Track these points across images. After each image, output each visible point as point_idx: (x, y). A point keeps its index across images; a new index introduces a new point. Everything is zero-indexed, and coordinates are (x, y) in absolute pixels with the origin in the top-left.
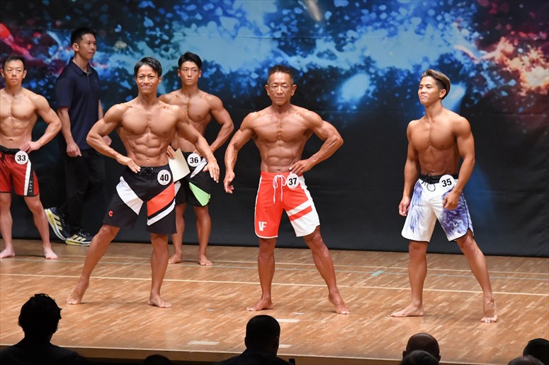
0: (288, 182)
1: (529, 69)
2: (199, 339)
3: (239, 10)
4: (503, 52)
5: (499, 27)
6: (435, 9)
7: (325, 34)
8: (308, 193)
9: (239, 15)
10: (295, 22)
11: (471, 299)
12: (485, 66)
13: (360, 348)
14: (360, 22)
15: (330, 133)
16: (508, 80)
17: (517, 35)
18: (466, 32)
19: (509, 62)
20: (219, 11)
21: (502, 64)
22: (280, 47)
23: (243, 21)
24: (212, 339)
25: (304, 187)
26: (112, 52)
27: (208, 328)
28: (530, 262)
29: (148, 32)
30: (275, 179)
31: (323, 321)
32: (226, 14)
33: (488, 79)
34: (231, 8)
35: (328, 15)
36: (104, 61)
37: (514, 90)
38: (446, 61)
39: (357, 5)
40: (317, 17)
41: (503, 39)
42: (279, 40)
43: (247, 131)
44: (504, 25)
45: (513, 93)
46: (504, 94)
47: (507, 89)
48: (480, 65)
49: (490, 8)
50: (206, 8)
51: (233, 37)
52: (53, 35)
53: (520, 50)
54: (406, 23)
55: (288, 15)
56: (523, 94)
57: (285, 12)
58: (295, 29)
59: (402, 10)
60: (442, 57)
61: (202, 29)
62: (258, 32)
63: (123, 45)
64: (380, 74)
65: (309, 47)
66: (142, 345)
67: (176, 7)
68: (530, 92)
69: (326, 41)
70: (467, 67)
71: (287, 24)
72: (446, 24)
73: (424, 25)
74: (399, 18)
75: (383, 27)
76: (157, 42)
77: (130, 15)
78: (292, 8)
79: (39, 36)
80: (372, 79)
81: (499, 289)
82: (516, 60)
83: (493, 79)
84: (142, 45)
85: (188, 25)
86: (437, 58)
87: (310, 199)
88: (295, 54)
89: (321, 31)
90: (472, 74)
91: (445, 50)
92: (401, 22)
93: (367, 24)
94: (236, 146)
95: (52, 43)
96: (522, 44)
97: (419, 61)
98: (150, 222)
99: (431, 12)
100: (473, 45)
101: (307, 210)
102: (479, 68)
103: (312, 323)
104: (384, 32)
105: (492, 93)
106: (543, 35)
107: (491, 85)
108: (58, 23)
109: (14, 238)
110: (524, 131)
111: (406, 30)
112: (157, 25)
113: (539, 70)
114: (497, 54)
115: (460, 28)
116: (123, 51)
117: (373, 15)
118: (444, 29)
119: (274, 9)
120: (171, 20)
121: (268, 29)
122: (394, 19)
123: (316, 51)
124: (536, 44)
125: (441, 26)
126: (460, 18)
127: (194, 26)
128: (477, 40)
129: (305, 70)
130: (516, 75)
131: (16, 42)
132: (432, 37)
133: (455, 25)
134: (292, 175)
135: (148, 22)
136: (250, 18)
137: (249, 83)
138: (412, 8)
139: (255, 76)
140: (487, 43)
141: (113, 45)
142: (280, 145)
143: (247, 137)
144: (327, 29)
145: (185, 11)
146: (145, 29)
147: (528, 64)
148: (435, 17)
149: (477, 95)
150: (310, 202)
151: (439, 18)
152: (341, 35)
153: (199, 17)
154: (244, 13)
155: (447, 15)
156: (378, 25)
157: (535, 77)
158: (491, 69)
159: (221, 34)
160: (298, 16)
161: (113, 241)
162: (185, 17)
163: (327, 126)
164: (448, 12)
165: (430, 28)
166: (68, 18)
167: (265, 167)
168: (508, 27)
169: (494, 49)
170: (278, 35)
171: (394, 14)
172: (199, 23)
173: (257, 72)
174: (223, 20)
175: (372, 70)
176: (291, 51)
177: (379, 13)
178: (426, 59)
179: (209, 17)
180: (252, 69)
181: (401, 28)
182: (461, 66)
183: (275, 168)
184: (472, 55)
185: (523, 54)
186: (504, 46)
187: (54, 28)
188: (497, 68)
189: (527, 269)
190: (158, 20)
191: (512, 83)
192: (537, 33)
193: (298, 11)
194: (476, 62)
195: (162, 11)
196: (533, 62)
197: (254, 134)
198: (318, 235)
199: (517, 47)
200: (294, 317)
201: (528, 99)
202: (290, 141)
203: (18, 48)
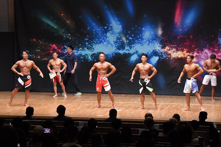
0: (104, 79)
1: (173, 53)
2: (99, 115)
3: (108, 40)
4: (167, 49)
5: (166, 44)
6: (152, 40)
7: (127, 45)
8: (108, 81)
9: (108, 41)
10: (120, 43)
11: (160, 105)
12: (163, 52)
13: (136, 116)
14: (135, 43)
15: (113, 68)
16: (168, 55)
17: (170, 45)
18: (159, 45)
19: (168, 51)
20: (103, 41)
21: (167, 52)
22: (117, 48)
23: (109, 43)
24: (102, 115)
25: (107, 80)
26: (79, 50)
27: (101, 112)
28: (173, 96)
29: (87, 46)
30: (101, 78)
31: (127, 110)
32: (105, 41)
33: (164, 55)
34: (106, 40)
35: (128, 41)
36: (77, 52)
37: (170, 58)
38: (154, 51)
39: (134, 39)
40: (125, 42)
41: (167, 46)
42: (117, 47)
43: (95, 67)
44: (167, 43)
45: (169, 58)
46: (167, 59)
47: (168, 57)
48: (162, 52)
49: (164, 39)
50: (100, 40)
51: (107, 46)
52: (66, 47)
53: (171, 49)
54: (145, 43)
55: (119, 41)
56: (172, 59)
57: (118, 41)
58: (120, 44)
59: (144, 40)
60: (154, 50)
61: (99, 45)
62: (112, 45)
63: (81, 49)
64: (140, 54)
65: (123, 48)
66: (87, 116)
67: (93, 40)
68: (173, 58)
69: (127, 47)
70: (159, 53)
71: (119, 43)
72: (154, 43)
73: (149, 43)
74: (144, 42)
75: (140, 44)
76: (89, 48)
77: (83, 42)
78: (120, 40)
79: (63, 47)
80: (138, 56)
81: (166, 103)
82: (170, 51)
83: (165, 55)
84: (85, 49)
85: (96, 44)
86: (152, 51)
87: (109, 83)
88: (120, 50)
89: (126, 45)
90: (160, 54)
91: (154, 49)
92: (144, 43)
93: (137, 43)
94: (92, 70)
95: (65, 48)
96: (171, 47)
97: (148, 51)
98: (26, 87)
99: (151, 40)
100: (160, 48)
101: (108, 85)
102: (162, 53)
103: (125, 111)
104: (140, 45)
105: (165, 58)
106: (176, 46)
107: (164, 57)
108: (67, 44)
109: (57, 92)
110: (172, 67)
111: (145, 44)
112: (89, 44)
113: (175, 53)
114: (166, 50)
115: (157, 44)
116: (81, 50)
117: (138, 41)
118: (154, 44)
119: (116, 40)
120: (92, 43)
121: (114, 44)
122: (142, 42)
123: (125, 49)
124: (174, 47)
125: (153, 43)
126: (157, 42)
127: (97, 44)
128: (161, 47)
129: (123, 54)
130: (170, 54)
131: (57, 48)
132: (151, 46)
133: (156, 43)
134: (105, 77)
135: (87, 43)
136: (110, 42)
137: (110, 57)
138: (147, 39)
139: (112, 55)
140: (163, 47)
141: (79, 49)
142: (102, 70)
143: (95, 68)
144: (128, 44)
145: (95, 41)
146: (86, 45)
147: (173, 52)
148: (152, 42)
149: (161, 59)
150: (108, 83)
151: (153, 42)
152: (131, 46)
153: (99, 42)
154: (109, 41)
155: (154, 41)
156: (139, 43)
157: (174, 55)
158: (164, 53)
159: (104, 46)
160: (121, 42)
161: (18, 91)
162: (95, 42)
163: (113, 66)
164: (155, 40)
165: (151, 44)
166: (69, 43)
167: (98, 75)
168: (168, 44)
169: (165, 49)
170: (117, 46)
171: (142, 41)
172: (99, 43)
173: (112, 54)
174: (104, 43)
175: (138, 53)
176: (120, 49)
177: (139, 41)
178: (150, 51)
179: (101, 42)
180: (111, 54)
181: (144, 44)
182: (158, 52)
183: (101, 75)
184: (160, 50)
185: (171, 50)
186: (167, 48)
187: (66, 45)
188: (166, 53)
189: (173, 98)
190: (89, 43)
191: (169, 56)
192: (174, 45)
193: (121, 40)
194: (161, 52)
195: (90, 41)
196: (174, 51)
197: (96, 68)
198: (110, 91)
199: (170, 48)
200: (120, 110)
201: (173, 60)
202: (104, 69)
203: (58, 50)
